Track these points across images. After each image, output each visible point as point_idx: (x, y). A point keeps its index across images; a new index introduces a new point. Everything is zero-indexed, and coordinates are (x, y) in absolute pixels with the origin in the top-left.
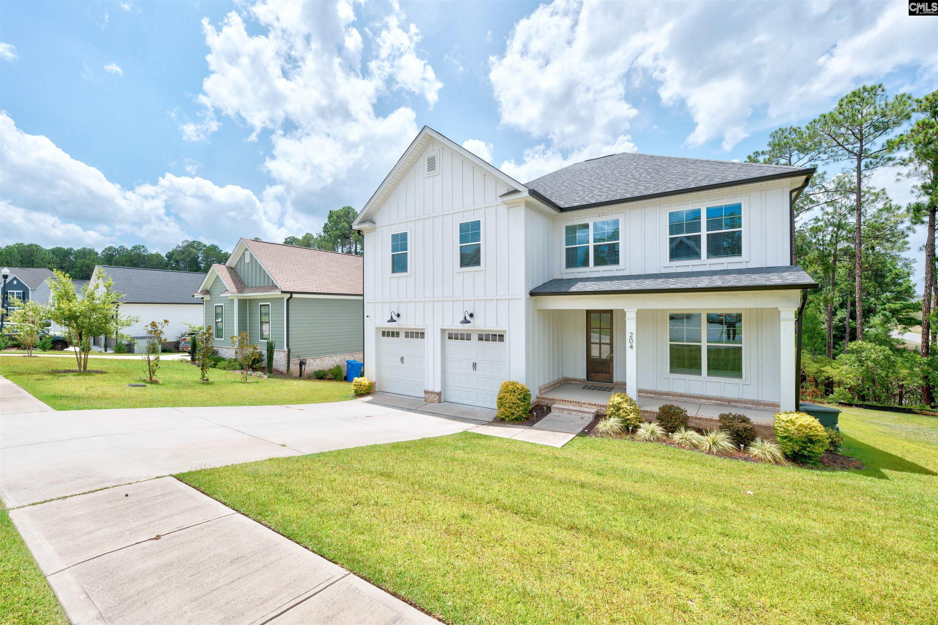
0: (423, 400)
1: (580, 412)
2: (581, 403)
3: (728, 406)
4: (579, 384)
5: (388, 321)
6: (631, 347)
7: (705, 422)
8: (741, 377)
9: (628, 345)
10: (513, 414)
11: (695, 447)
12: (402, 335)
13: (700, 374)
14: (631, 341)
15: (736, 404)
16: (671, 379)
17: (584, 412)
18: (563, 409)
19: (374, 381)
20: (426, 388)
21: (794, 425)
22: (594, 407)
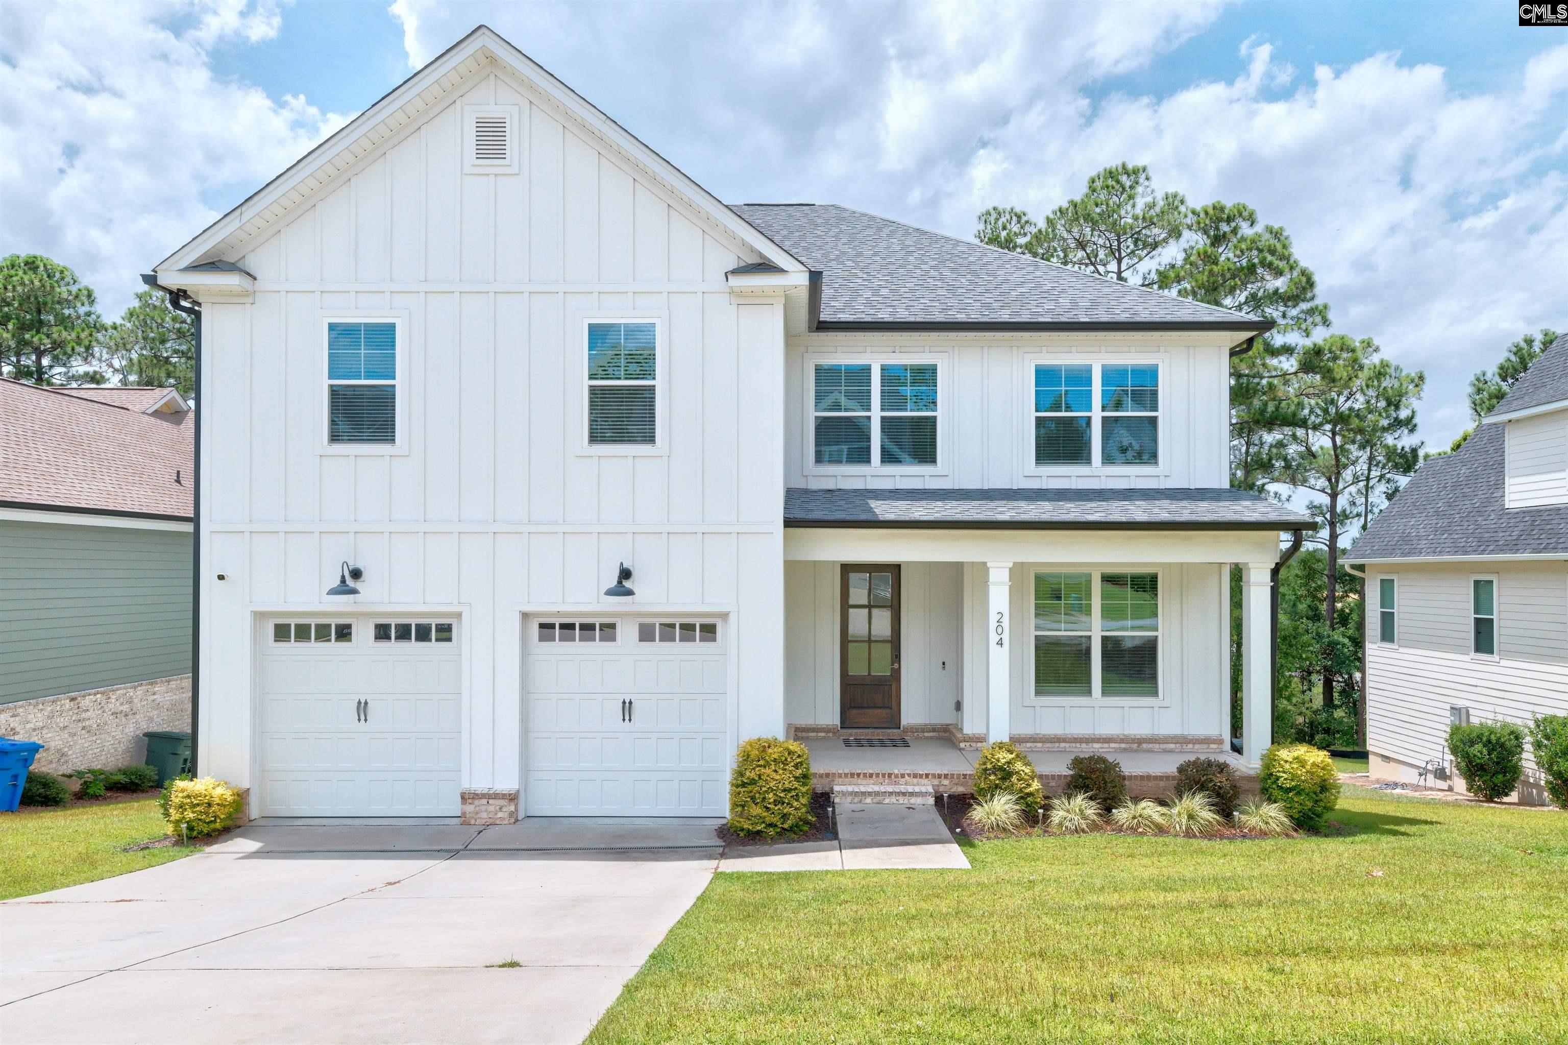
0: (457, 821)
1: (904, 794)
2: (896, 776)
3: (1136, 751)
4: (824, 738)
5: (333, 592)
6: (1000, 643)
7: (1138, 783)
8: (1155, 693)
9: (994, 638)
10: (785, 817)
11: (1161, 830)
12: (363, 633)
13: (1089, 693)
14: (1000, 631)
15: (1151, 746)
16: (1038, 709)
17: (912, 794)
18: (863, 794)
19: (245, 785)
20: (467, 785)
21: (1303, 767)
22: (925, 781)
